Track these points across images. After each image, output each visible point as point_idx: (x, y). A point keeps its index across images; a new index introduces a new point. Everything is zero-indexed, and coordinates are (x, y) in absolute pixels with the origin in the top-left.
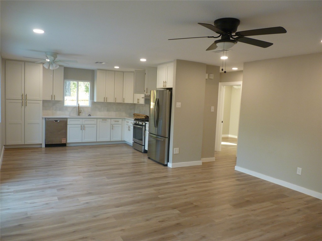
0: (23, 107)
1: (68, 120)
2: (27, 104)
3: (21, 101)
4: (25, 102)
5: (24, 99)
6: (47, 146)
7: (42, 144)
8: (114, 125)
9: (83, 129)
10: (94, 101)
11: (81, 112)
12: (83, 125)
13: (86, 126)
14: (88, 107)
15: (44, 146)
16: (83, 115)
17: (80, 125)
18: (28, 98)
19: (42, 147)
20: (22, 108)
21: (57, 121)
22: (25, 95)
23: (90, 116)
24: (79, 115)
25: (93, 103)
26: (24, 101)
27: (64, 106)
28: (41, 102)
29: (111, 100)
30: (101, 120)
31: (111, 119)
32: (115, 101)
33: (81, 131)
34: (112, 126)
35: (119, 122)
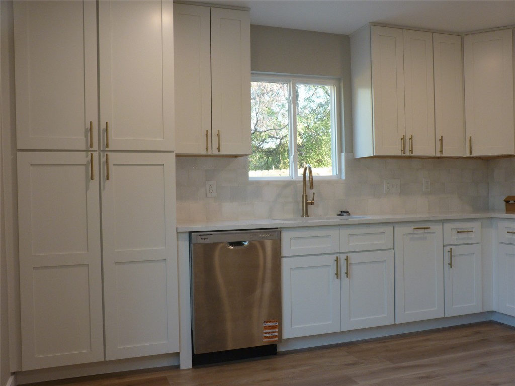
0: (94, 184)
1: (286, 236)
2: (112, 170)
3: (83, 158)
4: (103, 160)
5: (95, 147)
6: (199, 360)
7: (178, 354)
8: (457, 250)
9: (344, 270)
10: (353, 155)
11: (312, 203)
12: (343, 257)
13: (354, 258)
14: (336, 182)
15: (186, 362)
16: (322, 213)
17: (334, 257)
18: (116, 139)
19: (182, 367)
20: (87, 188)
21: (239, 244)
22: (103, 126)
23: (345, 217)
24: (306, 214)
25: (355, 164)
26: (96, 155)
27: (250, 179)
28: (171, 160)
29: (424, 148)
30: (409, 229)
31: (443, 221)
32: (439, 149)
33: (338, 281)
34: (447, 255)
35: (472, 235)
